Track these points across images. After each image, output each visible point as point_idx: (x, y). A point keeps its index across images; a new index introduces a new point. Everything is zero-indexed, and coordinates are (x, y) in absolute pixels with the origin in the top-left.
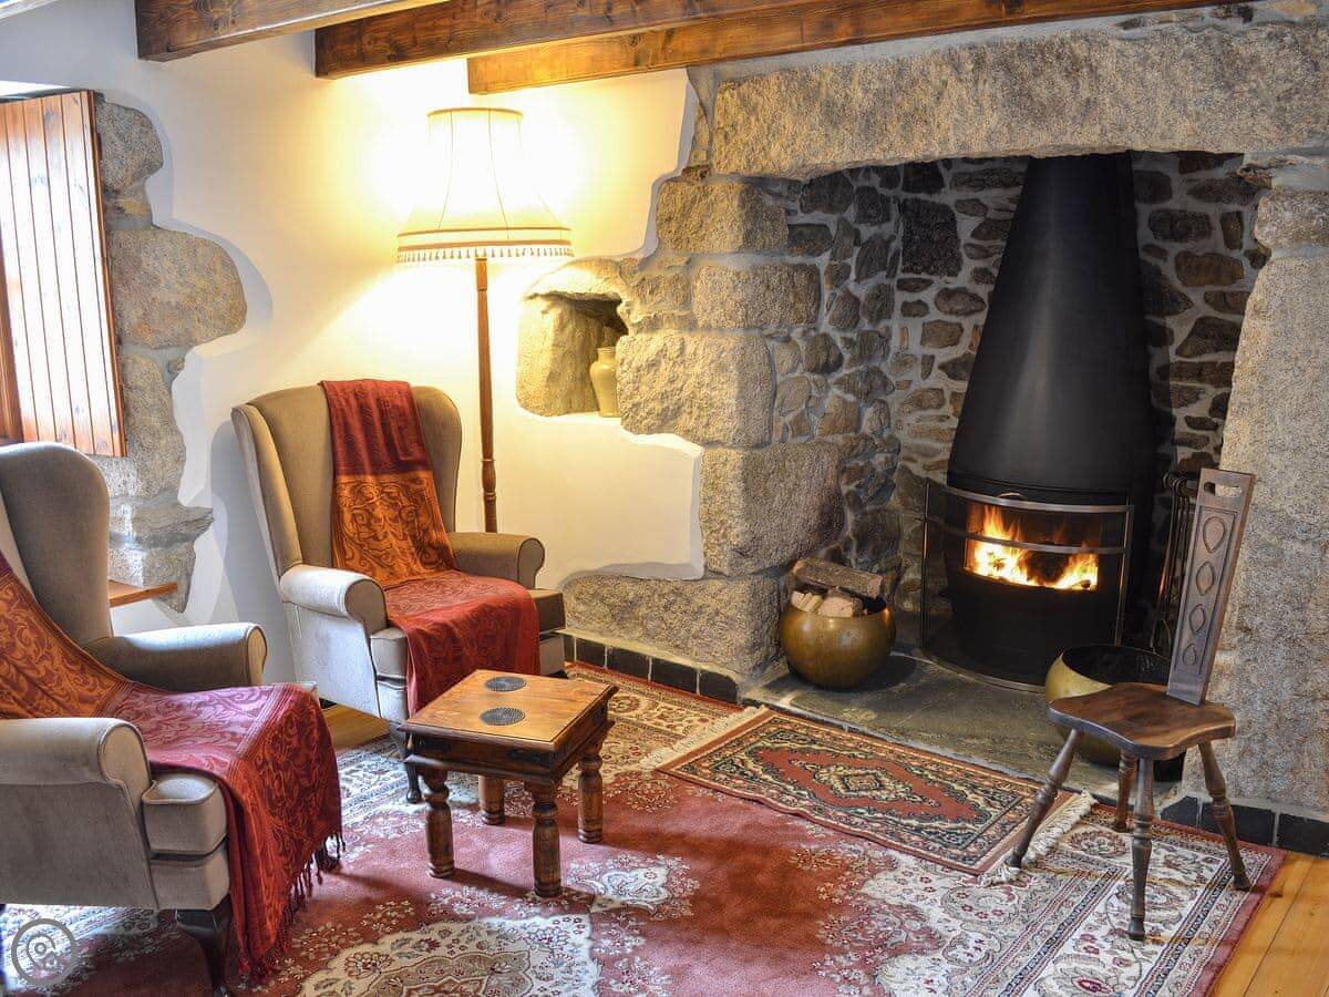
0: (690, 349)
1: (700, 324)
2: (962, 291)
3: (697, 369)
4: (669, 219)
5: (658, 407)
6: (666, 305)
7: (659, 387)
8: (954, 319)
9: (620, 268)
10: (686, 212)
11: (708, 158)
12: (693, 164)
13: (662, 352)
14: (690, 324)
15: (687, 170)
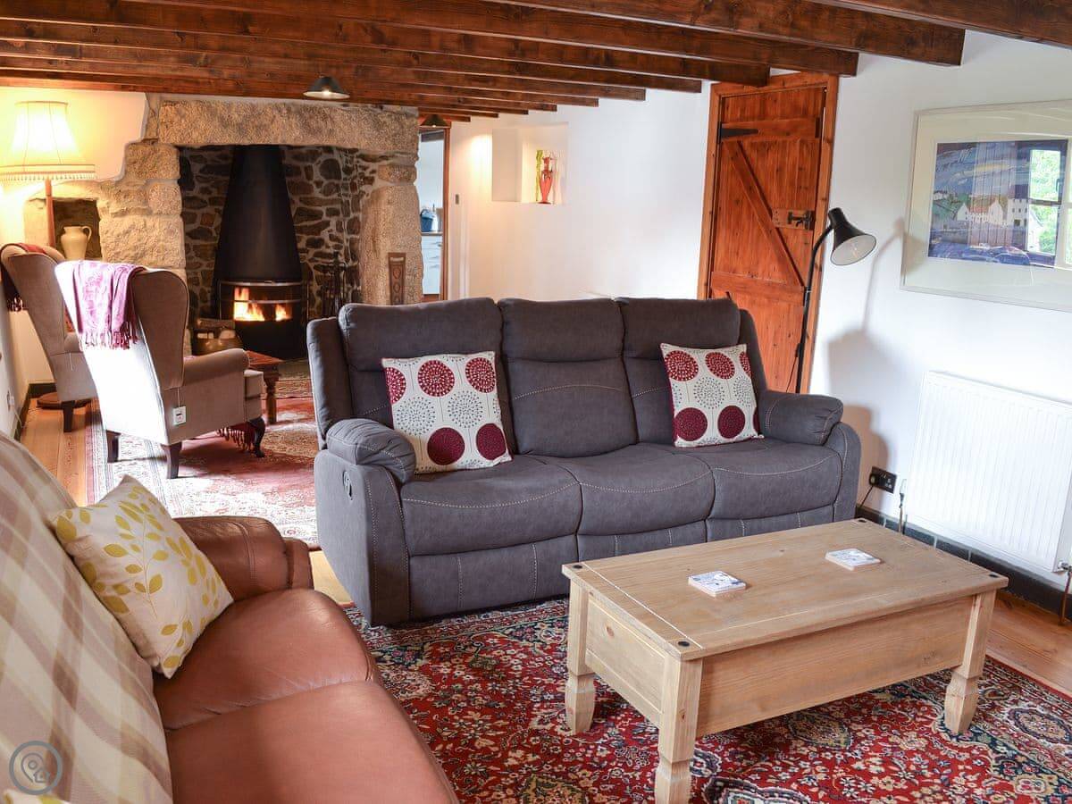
0: (149, 224)
1: (155, 212)
2: (194, 198)
3: (156, 233)
4: (135, 162)
5: (132, 254)
6: (133, 203)
7: (131, 244)
8: (193, 211)
9: (101, 185)
10: (144, 160)
11: (157, 134)
12: (149, 137)
13: (132, 227)
14: (148, 212)
15: (145, 141)
